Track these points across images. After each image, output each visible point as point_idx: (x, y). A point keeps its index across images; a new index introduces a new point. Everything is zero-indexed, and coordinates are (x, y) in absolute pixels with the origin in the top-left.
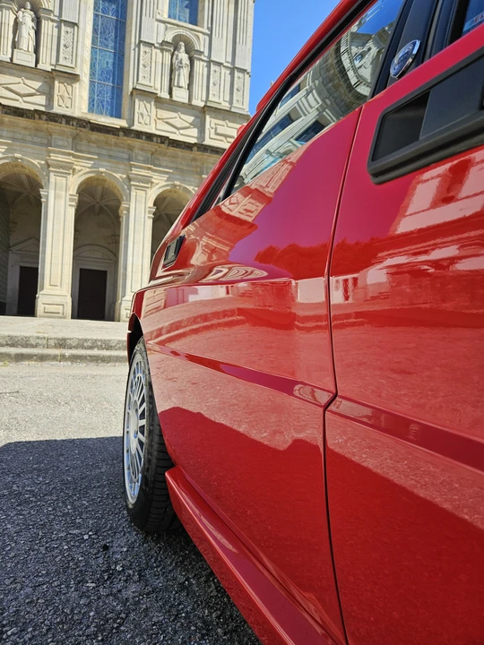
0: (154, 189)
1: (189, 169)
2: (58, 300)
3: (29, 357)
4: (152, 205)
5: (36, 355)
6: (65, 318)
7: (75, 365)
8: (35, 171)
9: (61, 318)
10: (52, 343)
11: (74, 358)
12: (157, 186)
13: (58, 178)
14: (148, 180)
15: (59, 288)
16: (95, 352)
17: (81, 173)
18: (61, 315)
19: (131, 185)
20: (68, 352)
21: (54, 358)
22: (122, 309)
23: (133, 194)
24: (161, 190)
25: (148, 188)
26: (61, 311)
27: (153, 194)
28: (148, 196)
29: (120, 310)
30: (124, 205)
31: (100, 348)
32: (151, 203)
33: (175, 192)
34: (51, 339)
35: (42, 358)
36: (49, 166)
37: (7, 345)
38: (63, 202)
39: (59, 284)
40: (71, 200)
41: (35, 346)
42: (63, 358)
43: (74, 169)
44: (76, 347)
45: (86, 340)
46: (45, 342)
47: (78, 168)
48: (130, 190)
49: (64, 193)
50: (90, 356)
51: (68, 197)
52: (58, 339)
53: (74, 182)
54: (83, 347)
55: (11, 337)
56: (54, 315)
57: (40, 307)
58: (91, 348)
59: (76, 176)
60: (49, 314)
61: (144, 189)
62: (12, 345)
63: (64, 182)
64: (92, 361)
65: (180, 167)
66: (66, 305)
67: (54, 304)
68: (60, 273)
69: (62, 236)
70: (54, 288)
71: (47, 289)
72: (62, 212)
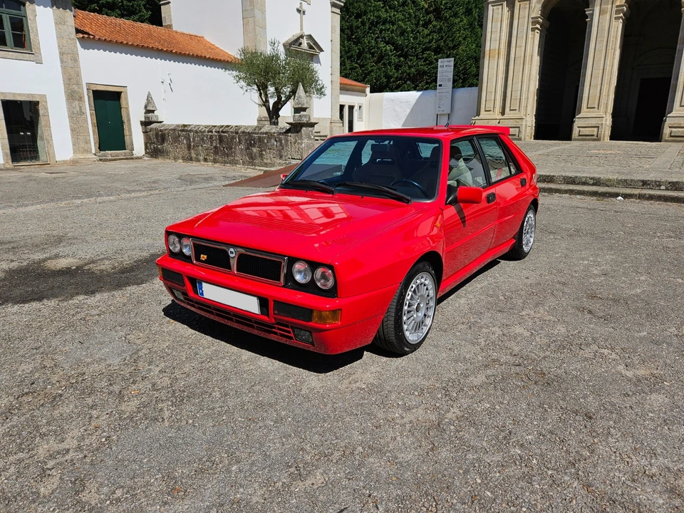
2: (594, 122)
9: (595, 140)
15: (596, 110)
18: (595, 137)
26: (595, 134)
38: (608, 17)
39: (596, 106)
40: (618, 12)
49: (610, 6)
51: (614, 9)
56: (588, 137)
57: (575, 132)
60: (584, 137)
66: (600, 127)
67: (589, 127)
68: (598, 95)
69: (604, 54)
70: (592, 110)
71: (584, 112)
72: (607, 28)
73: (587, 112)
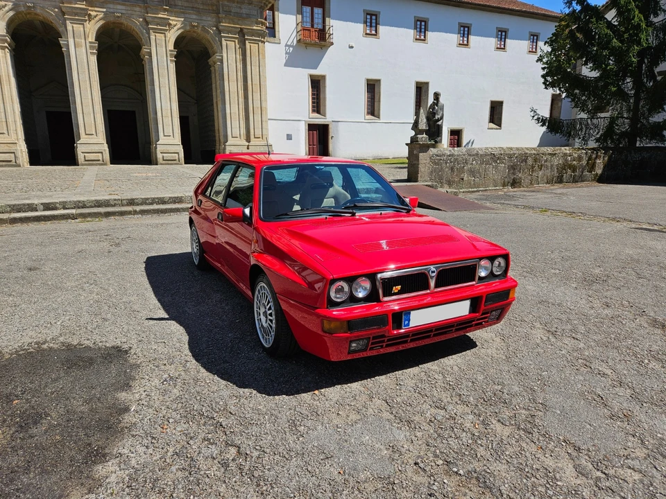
0: (173, 31)
1: (205, 7)
2: (96, 148)
3: (113, 214)
4: (172, 49)
5: (117, 212)
6: (105, 164)
7: (144, 217)
8: (51, 19)
9: (102, 164)
10: (125, 202)
11: (143, 212)
12: (176, 28)
13: (74, 25)
14: (166, 23)
15: (95, 136)
16: (155, 207)
17: (97, 18)
18: (101, 162)
19: (149, 29)
20: (138, 208)
21: (129, 213)
22: (158, 152)
23: (153, 37)
24: (180, 32)
25: (166, 30)
26: (101, 159)
27: (172, 35)
28: (167, 39)
29: (156, 153)
30: (145, 50)
31: (158, 203)
32: (171, 46)
33: (194, 32)
34: (124, 200)
35: (122, 214)
36: (64, 14)
37: (95, 206)
38: (84, 51)
39: (94, 133)
40: (91, 48)
41: (114, 206)
42: (135, 212)
43: (90, 15)
44: (142, 204)
45: (147, 199)
46: (120, 202)
47: (93, 13)
48: (149, 34)
49: (83, 41)
50: (153, 210)
51: (88, 45)
52: (128, 200)
53: (92, 28)
54: (146, 204)
55: (97, 201)
56: (94, 162)
57: (81, 157)
58: (152, 204)
59: (93, 22)
60: (91, 162)
61: (163, 32)
62: (99, 206)
63: (82, 29)
64: (155, 213)
65: (196, 5)
66: (104, 153)
67: (93, 153)
68: (93, 122)
69: (89, 85)
70: (90, 136)
71: (84, 139)
72: (85, 61)
73: (86, 138)
